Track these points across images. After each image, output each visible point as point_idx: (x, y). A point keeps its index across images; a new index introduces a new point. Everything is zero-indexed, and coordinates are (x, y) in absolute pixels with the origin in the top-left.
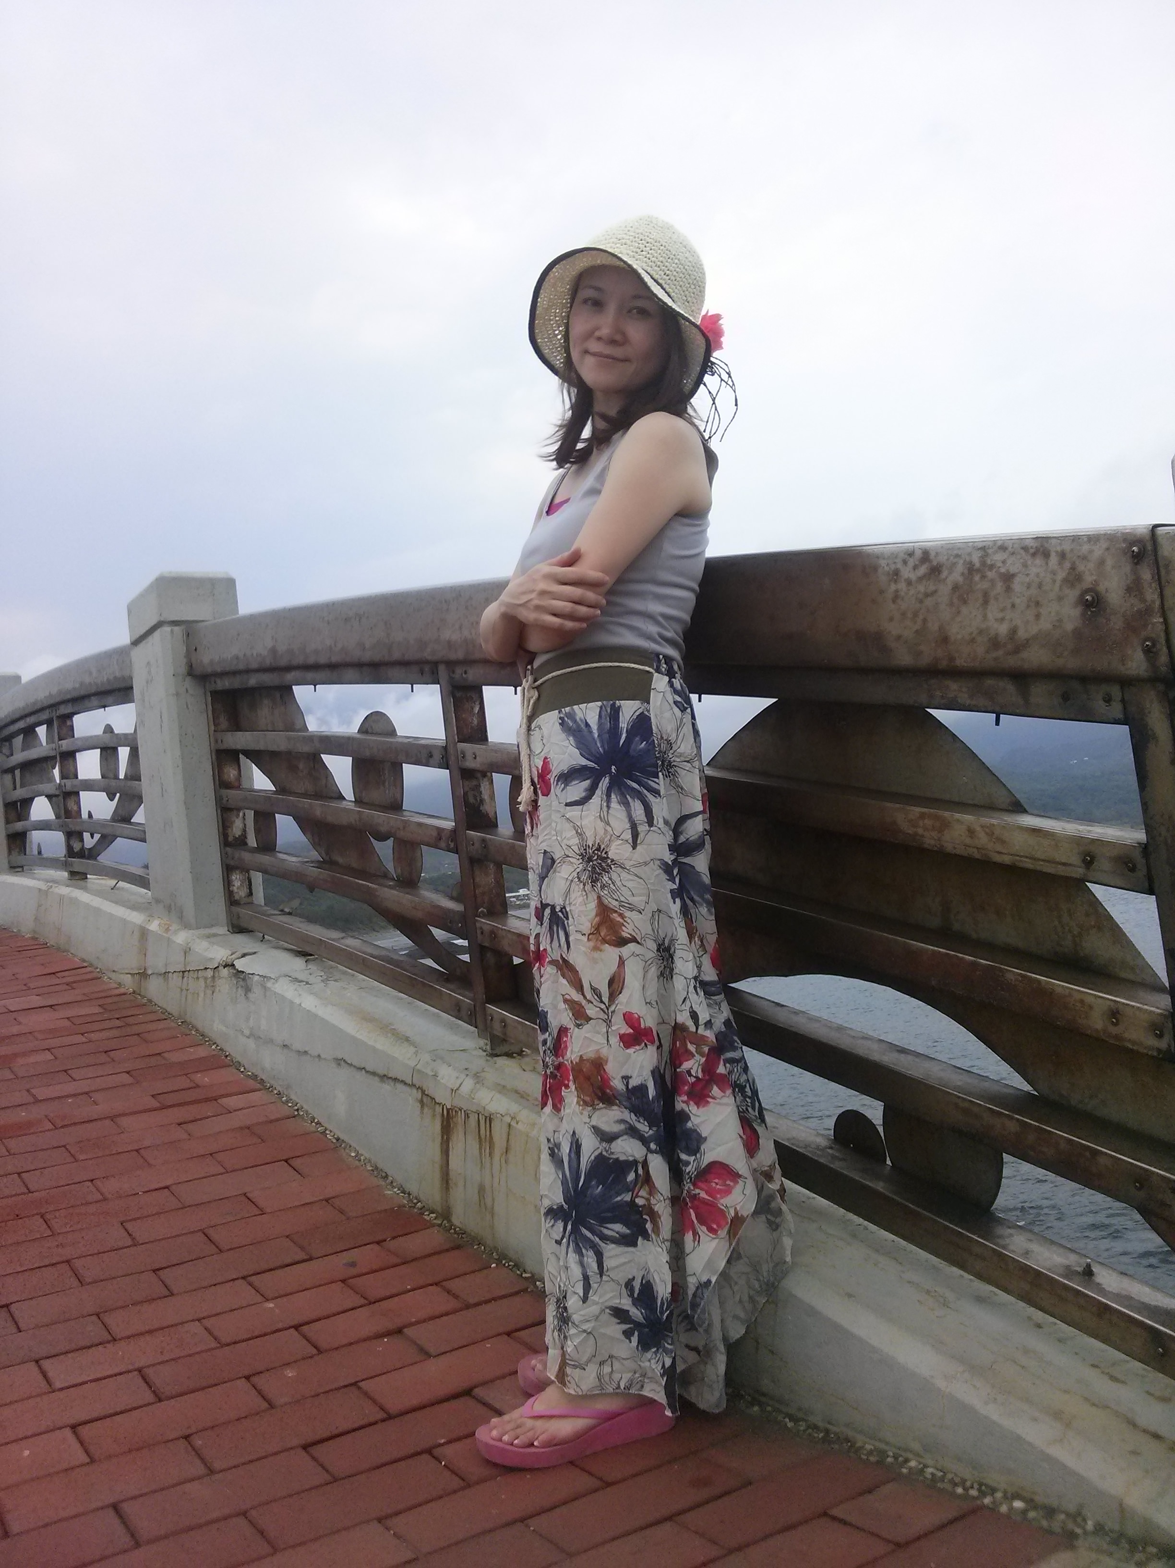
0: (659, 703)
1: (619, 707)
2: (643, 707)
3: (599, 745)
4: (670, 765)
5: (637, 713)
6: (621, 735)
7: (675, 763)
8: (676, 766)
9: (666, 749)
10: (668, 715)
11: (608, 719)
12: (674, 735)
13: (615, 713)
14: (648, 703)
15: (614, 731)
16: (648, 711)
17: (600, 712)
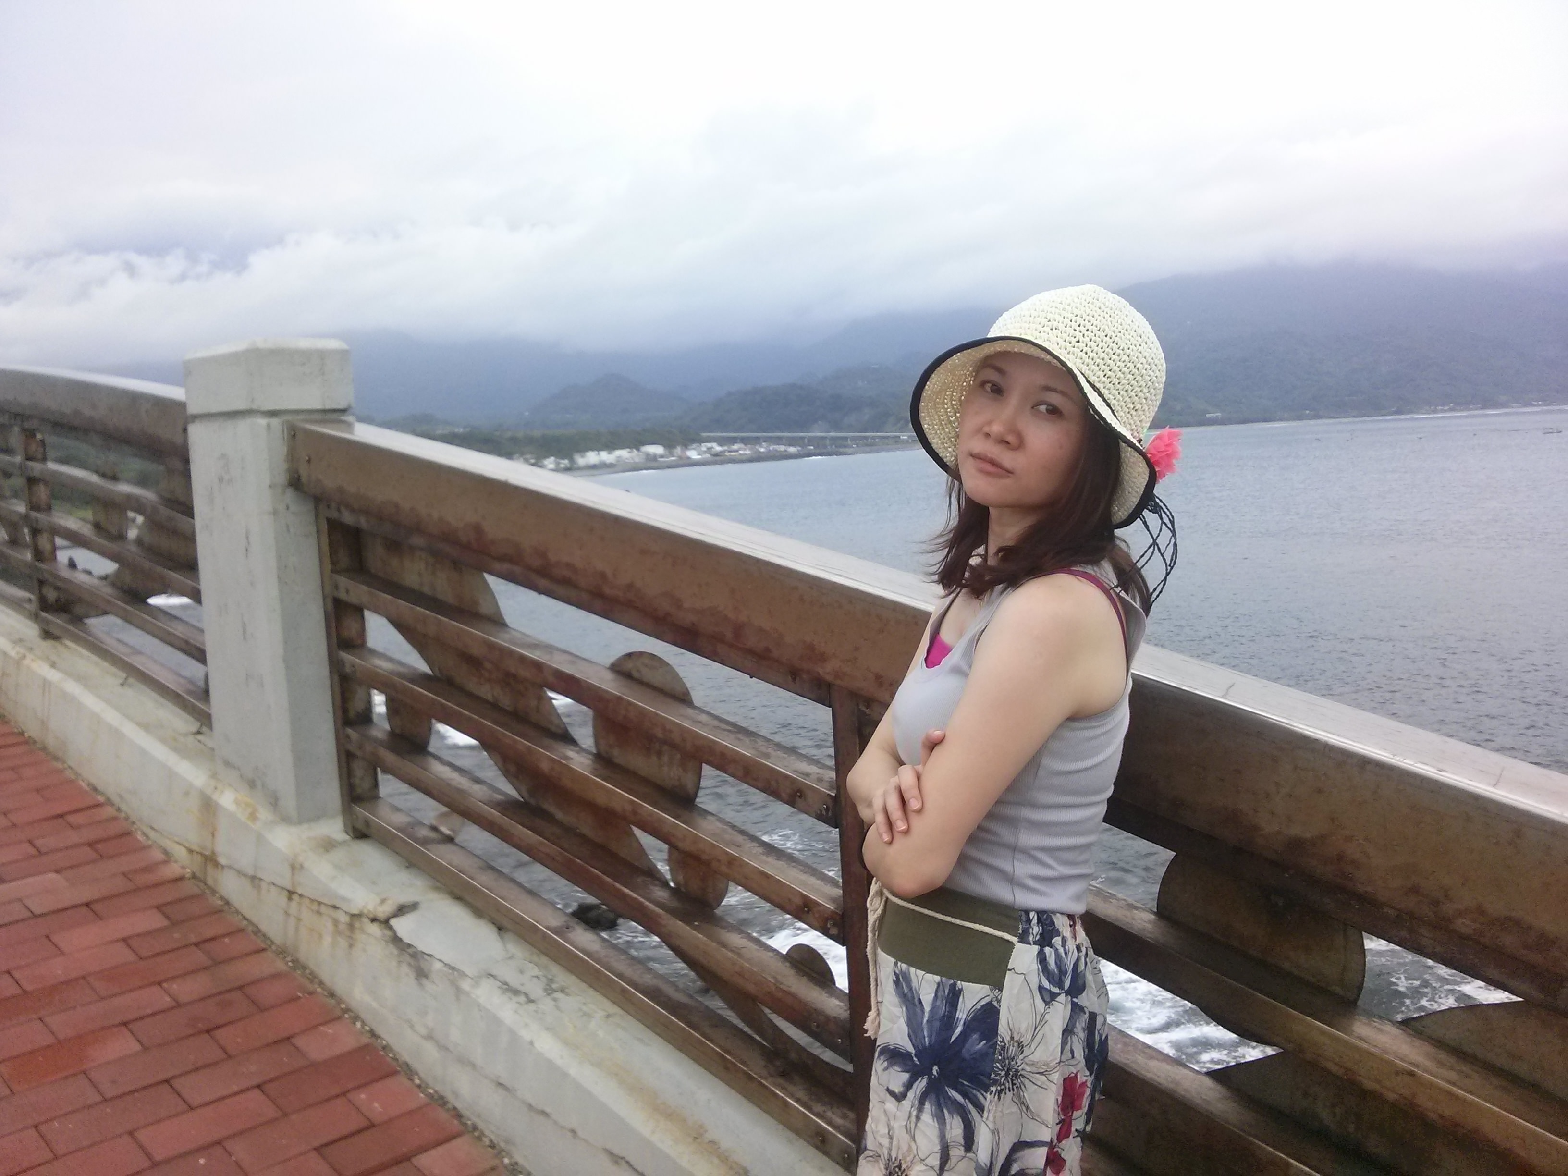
0: (1015, 991)
1: (961, 990)
2: (992, 995)
3: (926, 1033)
4: (1017, 1075)
5: (983, 1002)
6: (956, 1027)
7: (1022, 1072)
8: (1023, 1076)
9: (1015, 1054)
10: (1026, 1005)
11: (944, 1001)
12: (1029, 1037)
13: (954, 996)
14: (1001, 990)
15: (948, 1020)
16: (999, 1001)
17: (937, 991)
